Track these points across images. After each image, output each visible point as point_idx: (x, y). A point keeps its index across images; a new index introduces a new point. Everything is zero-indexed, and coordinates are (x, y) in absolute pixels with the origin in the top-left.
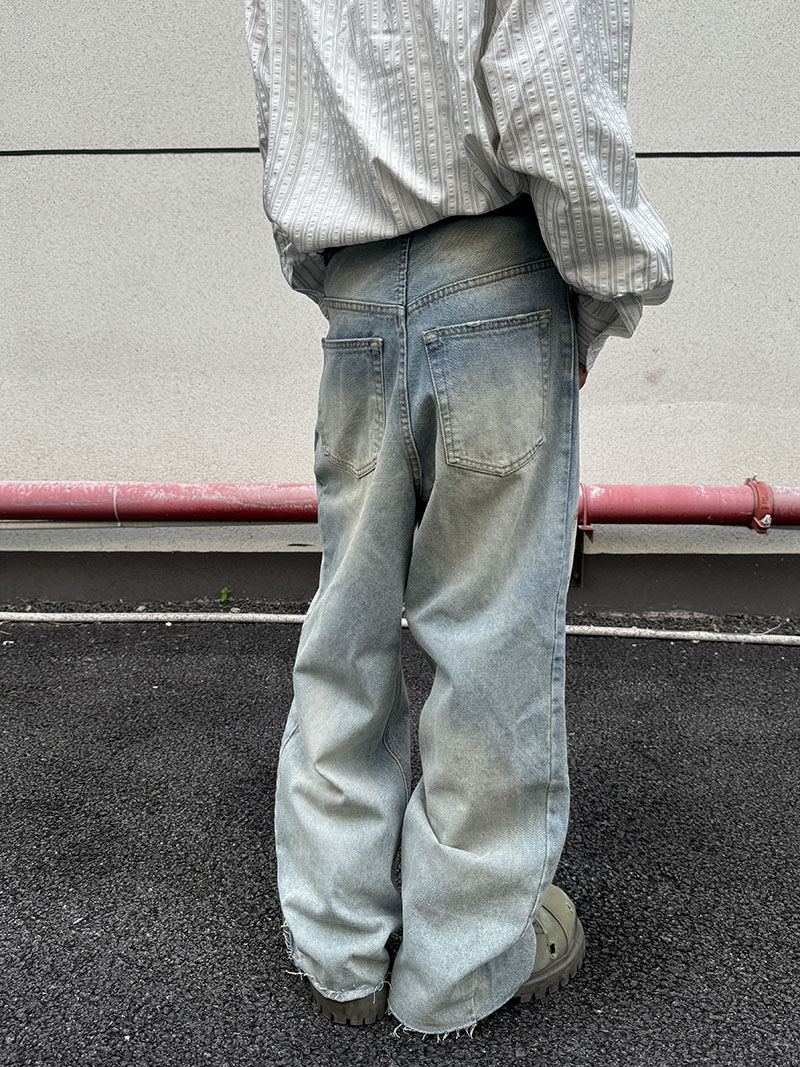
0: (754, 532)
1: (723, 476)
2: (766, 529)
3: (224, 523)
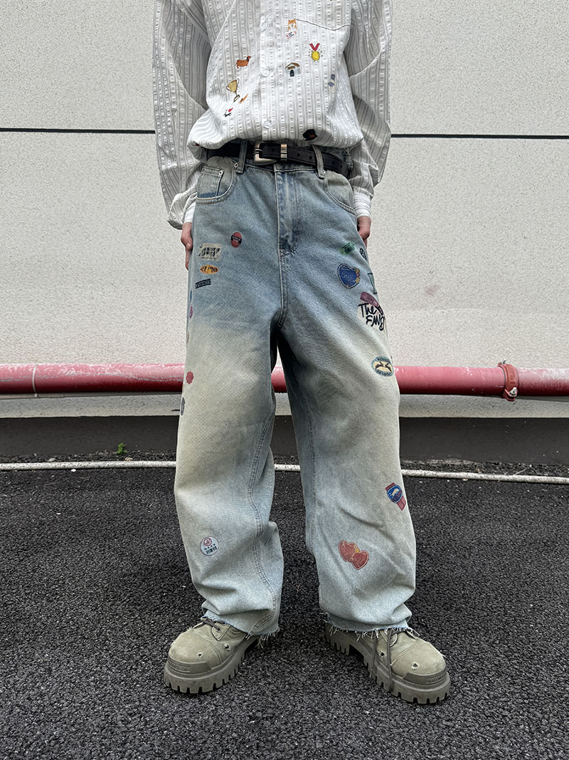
0: (506, 401)
1: (482, 361)
2: (513, 398)
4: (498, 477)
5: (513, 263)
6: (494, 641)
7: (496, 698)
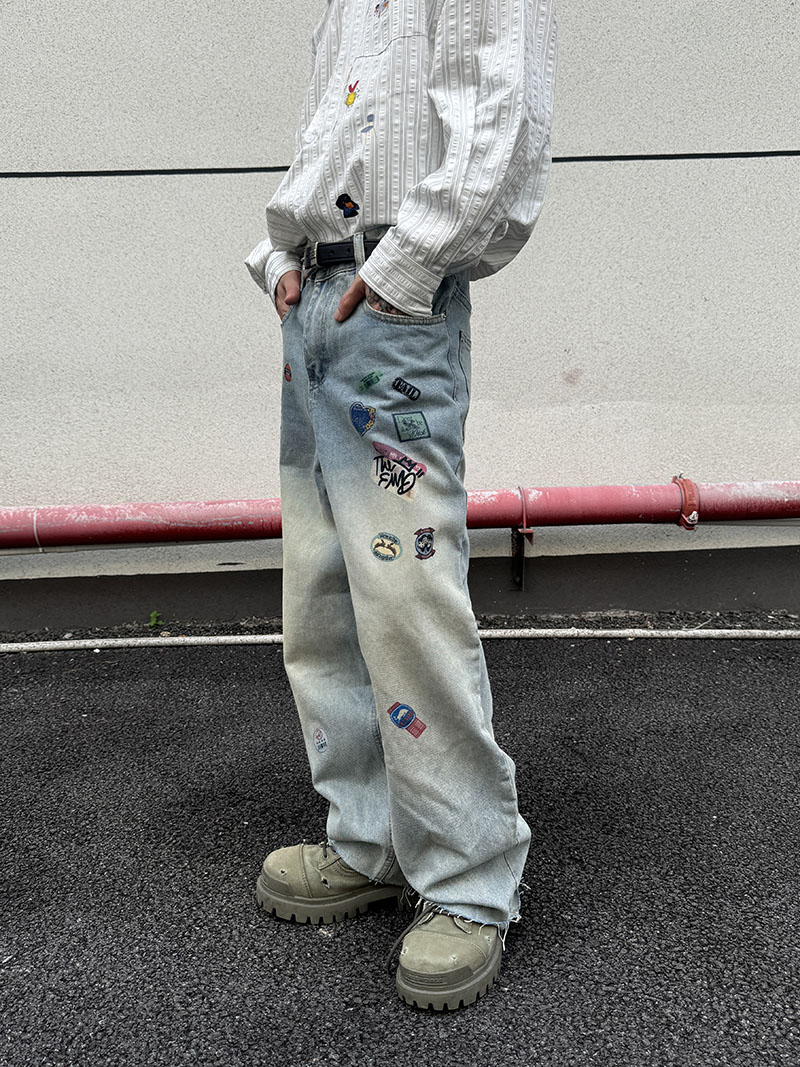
0: (683, 529)
1: (651, 476)
2: (693, 525)
3: (150, 544)
4: (674, 633)
5: (689, 335)
6: (668, 871)
7: (669, 947)
